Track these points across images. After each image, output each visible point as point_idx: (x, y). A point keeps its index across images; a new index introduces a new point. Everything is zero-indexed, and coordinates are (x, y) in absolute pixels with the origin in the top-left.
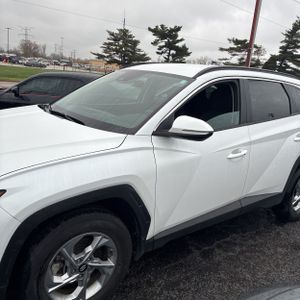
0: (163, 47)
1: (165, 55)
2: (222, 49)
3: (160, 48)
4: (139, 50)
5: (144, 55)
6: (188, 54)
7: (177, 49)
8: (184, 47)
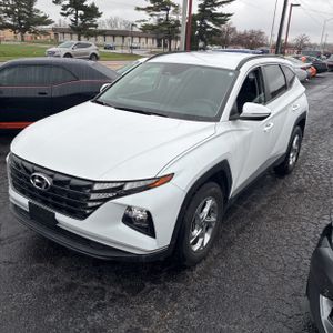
0: (68, 6)
1: (72, 17)
2: (138, 9)
3: (65, 8)
4: (38, 11)
5: (45, 17)
6: (99, 15)
7: (85, 9)
8: (93, 6)
